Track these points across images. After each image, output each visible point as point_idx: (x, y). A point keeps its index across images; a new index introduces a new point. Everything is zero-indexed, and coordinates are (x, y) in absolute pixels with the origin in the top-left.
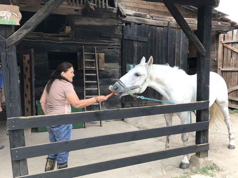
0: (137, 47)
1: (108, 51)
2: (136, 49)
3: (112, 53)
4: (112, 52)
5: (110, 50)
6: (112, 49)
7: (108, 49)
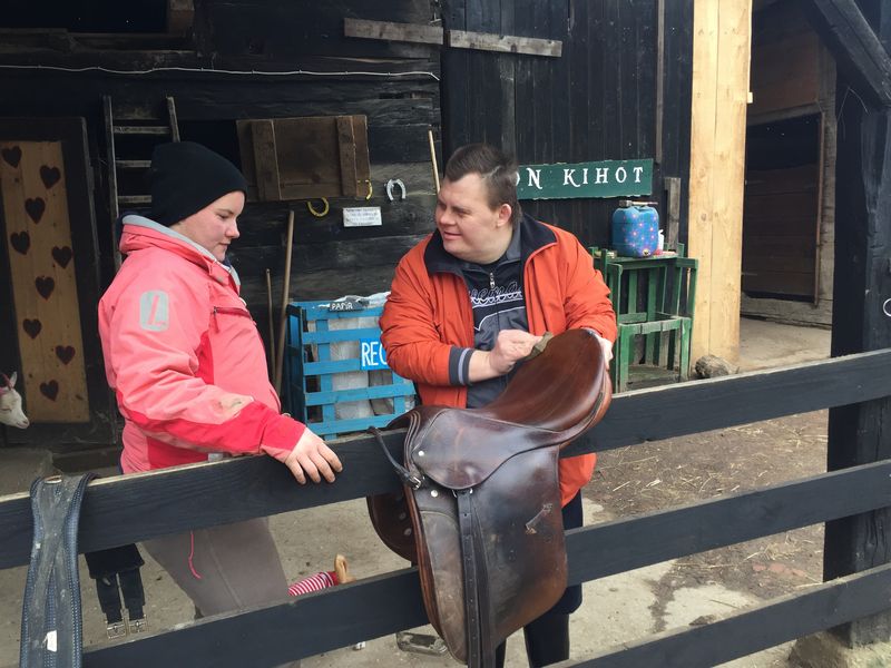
0: (517, 86)
1: (383, 106)
2: (512, 94)
3: (401, 115)
4: (401, 109)
5: (388, 103)
6: (399, 96)
7: (383, 96)
